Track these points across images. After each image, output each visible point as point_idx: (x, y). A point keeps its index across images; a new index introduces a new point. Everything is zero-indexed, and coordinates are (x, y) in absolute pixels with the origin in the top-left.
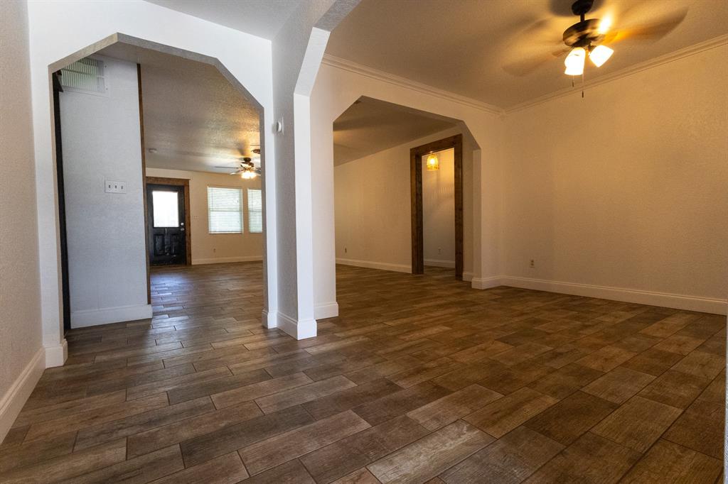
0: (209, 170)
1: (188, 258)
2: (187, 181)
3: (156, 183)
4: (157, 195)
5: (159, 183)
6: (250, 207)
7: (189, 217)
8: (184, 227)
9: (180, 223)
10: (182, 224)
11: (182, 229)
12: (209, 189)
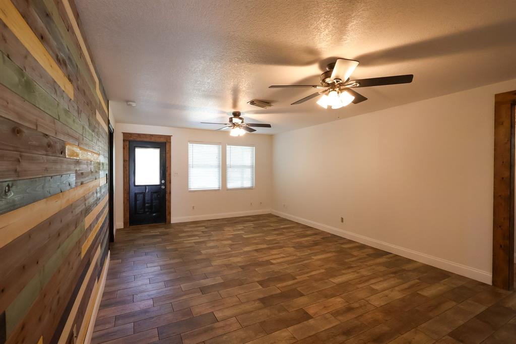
0: (193, 127)
1: (168, 217)
2: (169, 137)
3: (138, 139)
4: (140, 153)
5: (141, 139)
6: (228, 163)
7: (170, 174)
8: (165, 184)
9: (161, 180)
10: (163, 182)
11: (163, 187)
12: (190, 145)
